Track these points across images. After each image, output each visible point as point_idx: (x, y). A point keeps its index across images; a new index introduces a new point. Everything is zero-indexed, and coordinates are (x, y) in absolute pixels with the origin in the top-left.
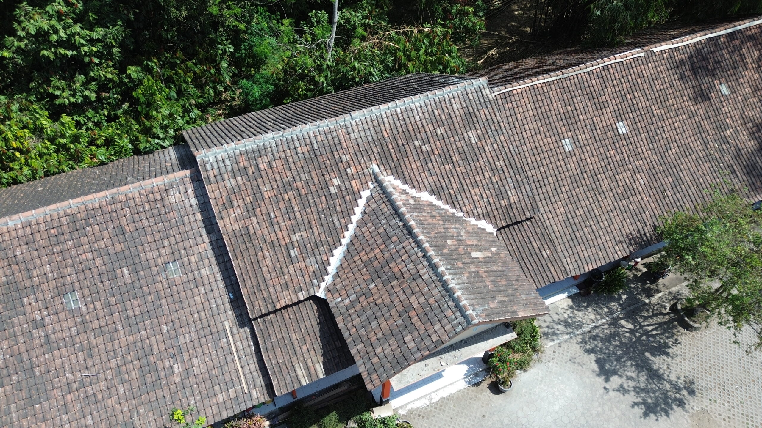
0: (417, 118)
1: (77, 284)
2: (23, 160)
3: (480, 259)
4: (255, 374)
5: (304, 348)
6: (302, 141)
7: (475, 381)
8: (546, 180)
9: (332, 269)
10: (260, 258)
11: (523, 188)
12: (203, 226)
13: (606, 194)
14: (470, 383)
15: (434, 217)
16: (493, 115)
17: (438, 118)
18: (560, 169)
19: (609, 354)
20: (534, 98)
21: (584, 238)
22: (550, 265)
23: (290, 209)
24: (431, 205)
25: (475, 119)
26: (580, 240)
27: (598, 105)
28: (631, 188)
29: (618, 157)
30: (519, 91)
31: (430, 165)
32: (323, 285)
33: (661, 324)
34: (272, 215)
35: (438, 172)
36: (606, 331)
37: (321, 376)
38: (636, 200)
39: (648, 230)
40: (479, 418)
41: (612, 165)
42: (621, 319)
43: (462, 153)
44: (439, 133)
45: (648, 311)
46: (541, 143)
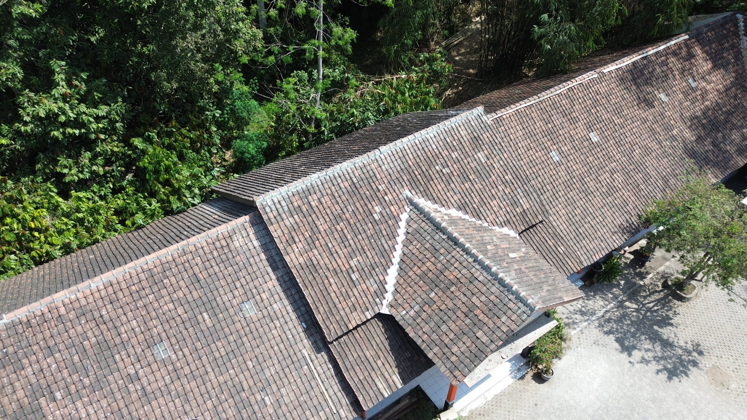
0: (434, 147)
1: (164, 335)
2: (43, 239)
4: (339, 394)
5: (379, 363)
6: (342, 177)
7: (519, 375)
8: (544, 188)
9: (390, 287)
10: (327, 285)
12: (268, 264)
13: (595, 193)
14: (515, 377)
16: (494, 137)
17: (451, 144)
18: (554, 177)
19: (624, 332)
20: (521, 120)
21: (586, 232)
22: (567, 259)
23: (344, 239)
24: (460, 219)
25: (480, 142)
26: (584, 235)
27: (571, 121)
28: (612, 186)
29: (596, 162)
30: (508, 115)
31: (452, 185)
32: (385, 302)
33: (659, 301)
34: (330, 245)
35: (461, 190)
36: (616, 314)
38: (619, 195)
39: (635, 219)
40: (533, 407)
41: (593, 169)
42: (625, 301)
43: (476, 172)
44: (454, 157)
45: (645, 291)
46: (534, 157)
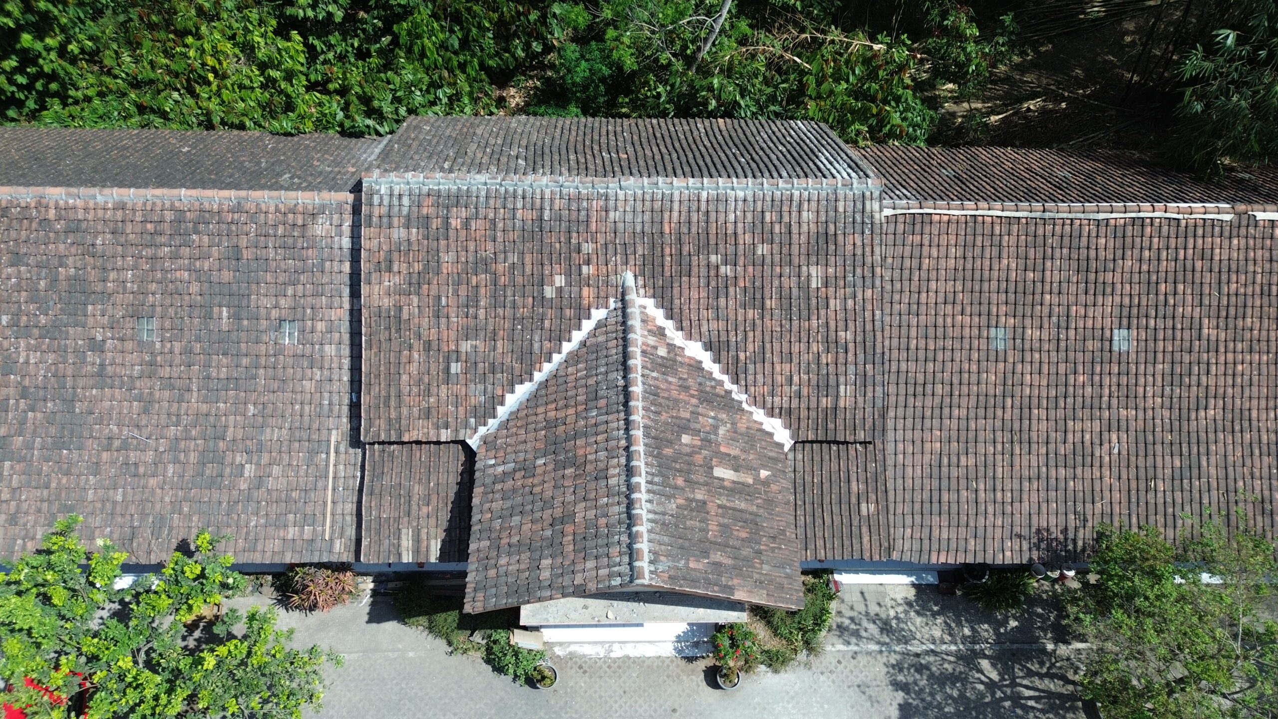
0: (732, 217)
1: (159, 309)
2: (214, 87)
3: (726, 483)
4: (348, 518)
5: (425, 510)
6: (528, 200)
7: (688, 652)
8: (929, 387)
9: (502, 412)
10: (404, 360)
11: (870, 389)
12: (348, 283)
13: (1034, 447)
14: (680, 651)
15: (686, 388)
16: (868, 249)
17: (767, 228)
18: (966, 376)
19: (930, 703)
20: (970, 238)
21: (954, 507)
22: (865, 530)
23: (473, 300)
24: (697, 366)
25: (832, 247)
26: (945, 508)
27: (1091, 287)
28: (1088, 450)
29: (1089, 390)
30: (946, 218)
31: (722, 301)
32: (482, 430)
33: (1050, 695)
34: (444, 300)
35: (732, 316)
36: (946, 666)
37: (433, 559)
38: (1088, 475)
39: (1085, 536)
40: (665, 710)
41: (1070, 400)
42: (985, 657)
43: (785, 299)
44: (759, 252)
45: (1042, 664)
46: (949, 320)
